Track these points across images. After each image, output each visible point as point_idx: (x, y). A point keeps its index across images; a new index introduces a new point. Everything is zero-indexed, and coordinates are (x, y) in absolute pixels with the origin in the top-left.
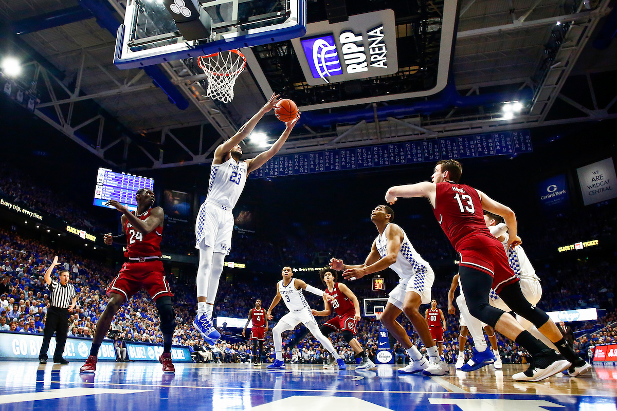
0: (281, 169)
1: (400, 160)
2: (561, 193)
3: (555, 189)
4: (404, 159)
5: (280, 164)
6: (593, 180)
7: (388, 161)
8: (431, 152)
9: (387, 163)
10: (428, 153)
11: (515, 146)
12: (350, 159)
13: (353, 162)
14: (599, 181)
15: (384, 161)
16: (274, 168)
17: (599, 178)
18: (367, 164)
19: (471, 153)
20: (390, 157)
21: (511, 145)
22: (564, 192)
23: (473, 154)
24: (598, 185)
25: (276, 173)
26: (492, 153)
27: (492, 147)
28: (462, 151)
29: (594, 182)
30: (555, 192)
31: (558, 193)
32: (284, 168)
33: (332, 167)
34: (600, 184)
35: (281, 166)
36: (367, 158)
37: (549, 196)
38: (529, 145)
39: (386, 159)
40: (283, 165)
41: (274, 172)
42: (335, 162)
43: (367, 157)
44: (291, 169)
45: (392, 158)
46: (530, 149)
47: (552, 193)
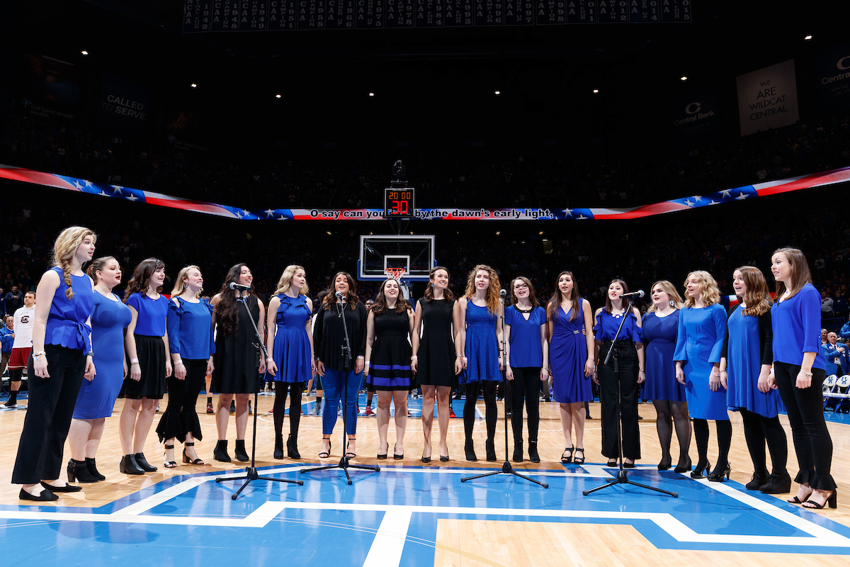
0: (245, 19)
1: (464, 18)
2: (706, 115)
3: (699, 109)
4: (470, 18)
5: (243, 10)
6: (760, 94)
7: (441, 19)
8: (519, 9)
9: (439, 22)
10: (514, 10)
11: (663, 10)
12: (374, 10)
13: (379, 16)
14: (768, 98)
15: (435, 19)
16: (231, 16)
17: (770, 93)
18: (405, 21)
19: (588, 15)
20: (447, 12)
21: (656, 7)
22: (711, 113)
23: (592, 17)
24: (767, 103)
25: (234, 26)
26: (623, 18)
27: (625, 7)
28: (573, 11)
29: (761, 99)
30: (697, 114)
31: (701, 116)
32: (249, 17)
33: (340, 22)
34: (770, 102)
35: (245, 12)
36: (405, 11)
37: (688, 120)
38: (686, 9)
39: (439, 15)
40: (249, 11)
41: (231, 22)
42: (345, 14)
43: (405, 9)
44: (262, 19)
45: (450, 14)
46: (687, 17)
47: (693, 115)
